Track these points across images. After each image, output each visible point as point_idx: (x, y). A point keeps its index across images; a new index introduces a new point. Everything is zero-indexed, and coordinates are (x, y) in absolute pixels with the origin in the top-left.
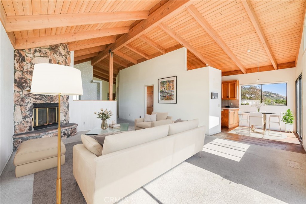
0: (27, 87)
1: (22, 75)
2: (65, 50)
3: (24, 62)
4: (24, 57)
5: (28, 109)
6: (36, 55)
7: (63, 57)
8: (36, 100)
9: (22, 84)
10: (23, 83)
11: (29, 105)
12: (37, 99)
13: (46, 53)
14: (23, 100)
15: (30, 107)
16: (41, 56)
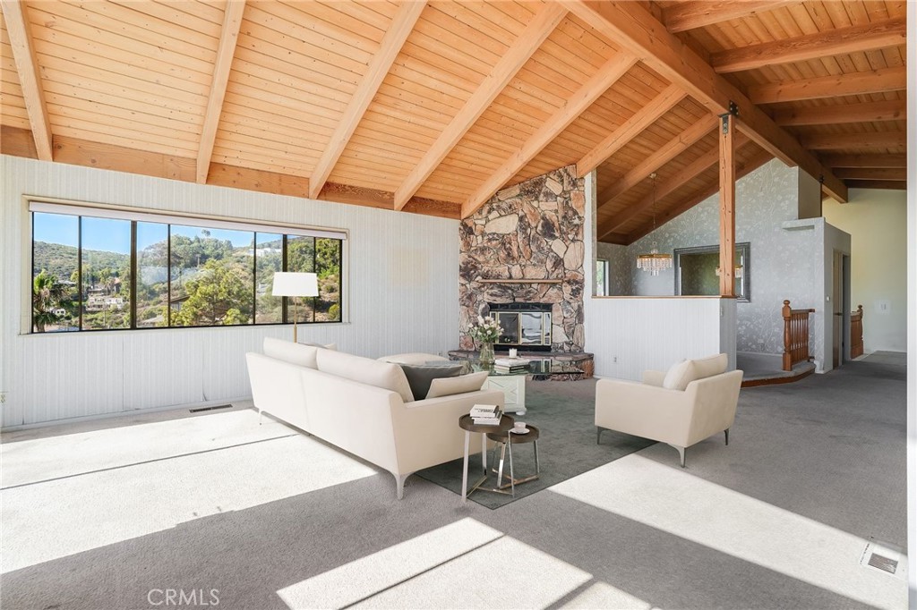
0: (477, 276)
1: (469, 257)
2: (562, 181)
3: (472, 236)
4: (471, 228)
5: (479, 312)
6: (490, 217)
7: (558, 198)
8: (494, 298)
9: (469, 272)
10: (471, 270)
11: (482, 306)
12: (495, 295)
13: (510, 207)
14: (470, 297)
15: (484, 309)
16: (501, 216)
